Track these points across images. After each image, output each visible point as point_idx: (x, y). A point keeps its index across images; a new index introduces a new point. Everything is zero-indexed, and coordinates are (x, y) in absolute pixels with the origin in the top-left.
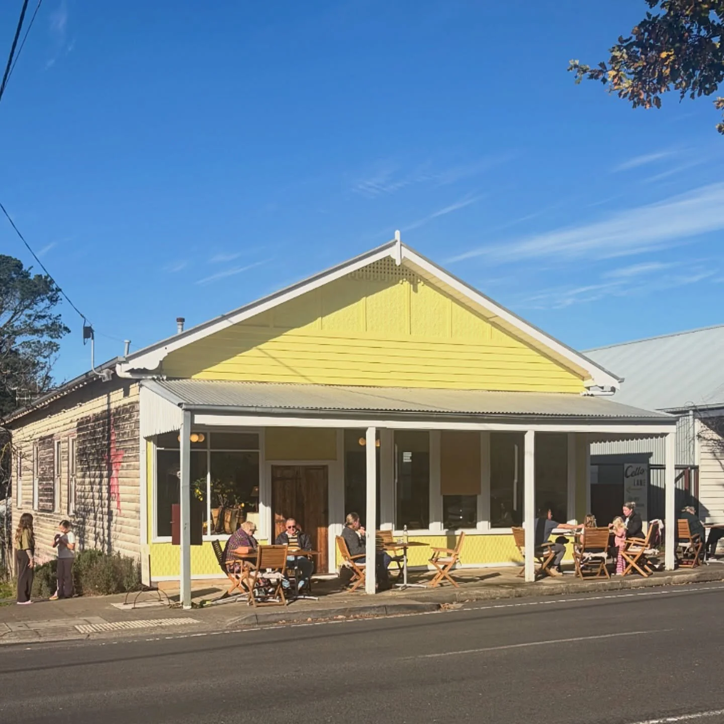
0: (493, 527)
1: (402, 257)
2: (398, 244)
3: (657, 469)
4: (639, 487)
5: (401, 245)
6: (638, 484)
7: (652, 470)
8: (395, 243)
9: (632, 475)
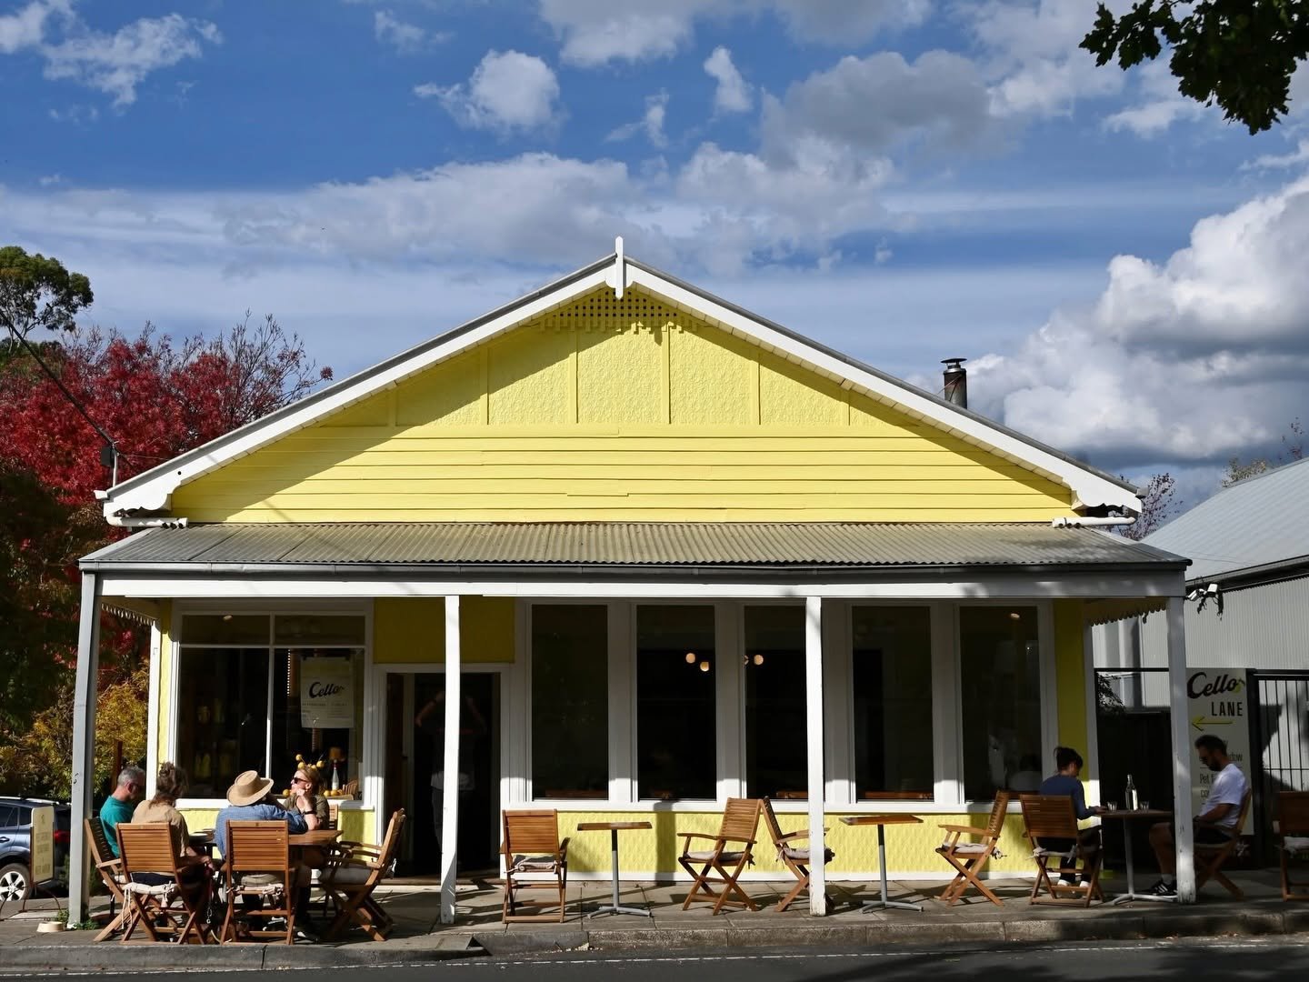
0: (861, 796)
1: (628, 285)
2: (619, 261)
3: (1276, 679)
4: (1227, 718)
5: (625, 262)
6: (1222, 711)
7: (1262, 683)
8: (612, 261)
9: (1205, 692)
